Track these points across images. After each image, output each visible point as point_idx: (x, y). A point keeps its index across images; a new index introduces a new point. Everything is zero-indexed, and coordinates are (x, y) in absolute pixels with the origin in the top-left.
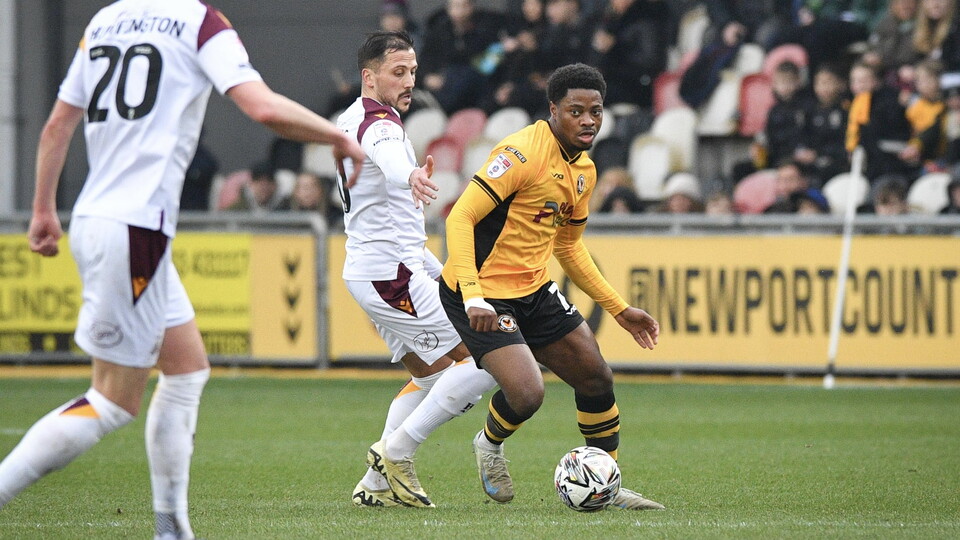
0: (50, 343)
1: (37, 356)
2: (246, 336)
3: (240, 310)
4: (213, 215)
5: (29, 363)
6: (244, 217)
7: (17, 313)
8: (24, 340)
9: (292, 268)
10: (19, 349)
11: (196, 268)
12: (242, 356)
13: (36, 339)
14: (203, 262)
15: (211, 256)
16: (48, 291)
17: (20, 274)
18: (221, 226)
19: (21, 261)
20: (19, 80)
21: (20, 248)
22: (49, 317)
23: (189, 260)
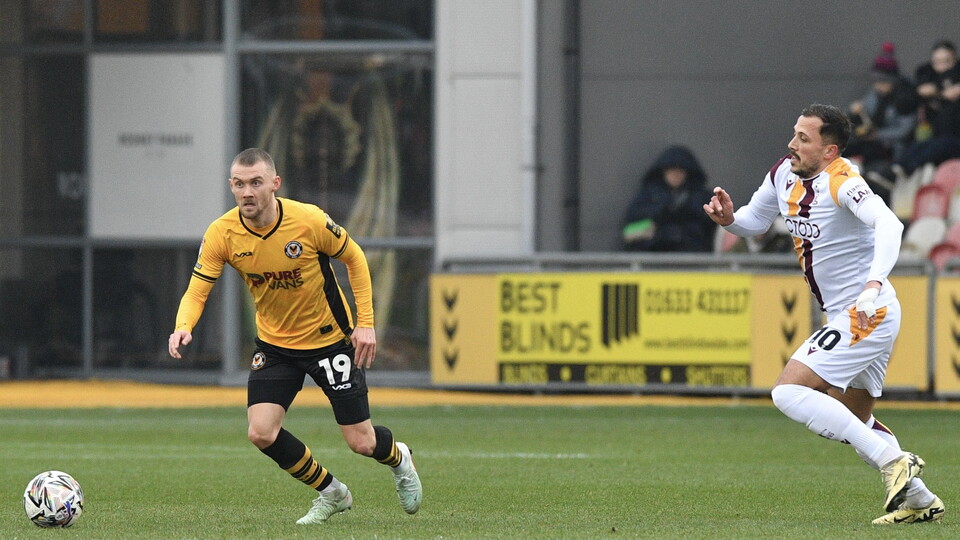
0: (566, 374)
1: (555, 386)
2: (747, 368)
3: (742, 344)
4: (716, 257)
5: (546, 392)
6: (742, 258)
7: (535, 346)
8: (542, 371)
9: (789, 306)
10: (537, 379)
11: (701, 306)
12: (743, 387)
13: (553, 370)
14: (707, 300)
15: (714, 293)
16: (564, 326)
17: (539, 310)
18: (724, 266)
19: (540, 298)
20: (539, 131)
21: (540, 286)
22: (565, 350)
23: (695, 298)
